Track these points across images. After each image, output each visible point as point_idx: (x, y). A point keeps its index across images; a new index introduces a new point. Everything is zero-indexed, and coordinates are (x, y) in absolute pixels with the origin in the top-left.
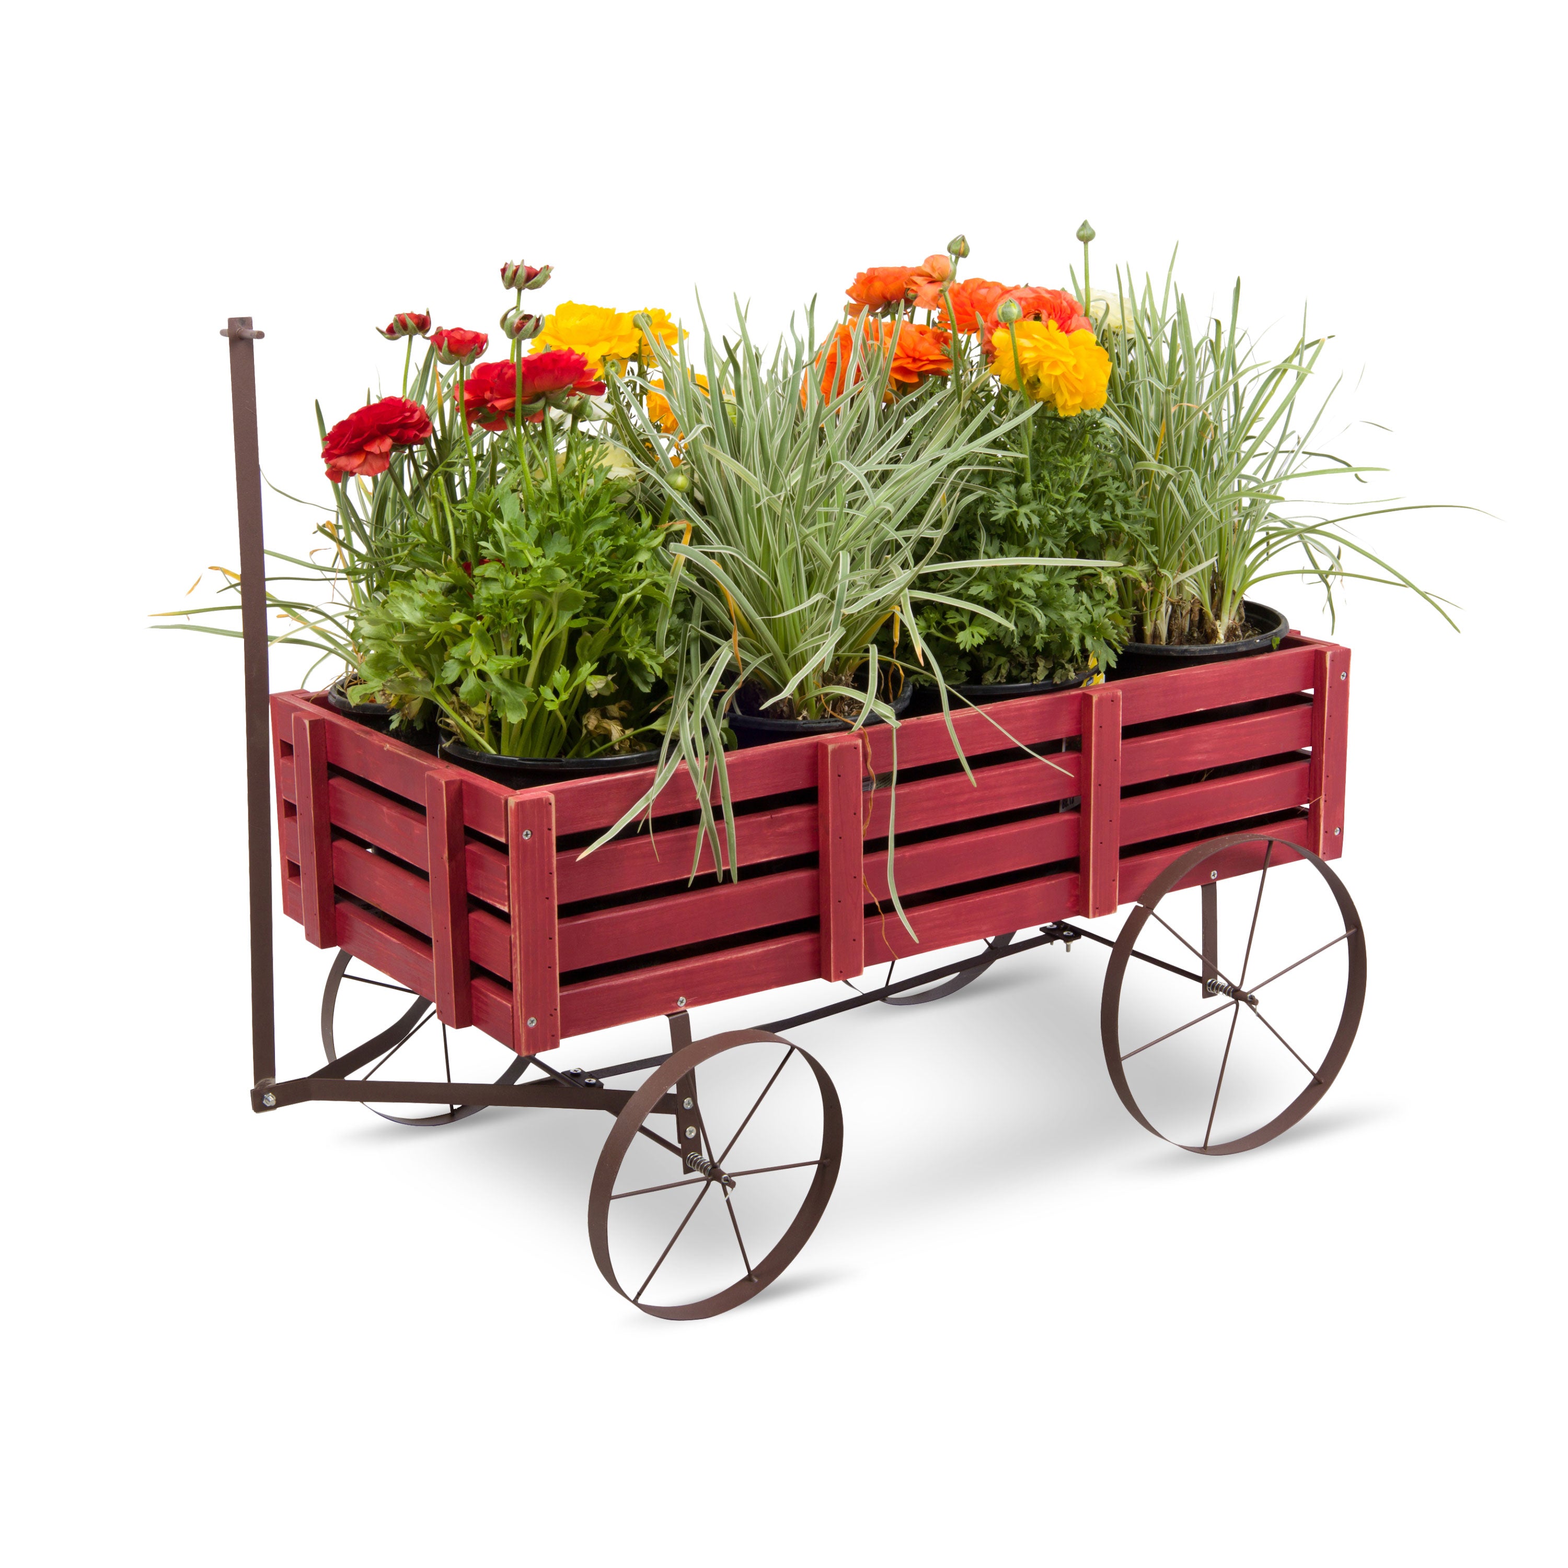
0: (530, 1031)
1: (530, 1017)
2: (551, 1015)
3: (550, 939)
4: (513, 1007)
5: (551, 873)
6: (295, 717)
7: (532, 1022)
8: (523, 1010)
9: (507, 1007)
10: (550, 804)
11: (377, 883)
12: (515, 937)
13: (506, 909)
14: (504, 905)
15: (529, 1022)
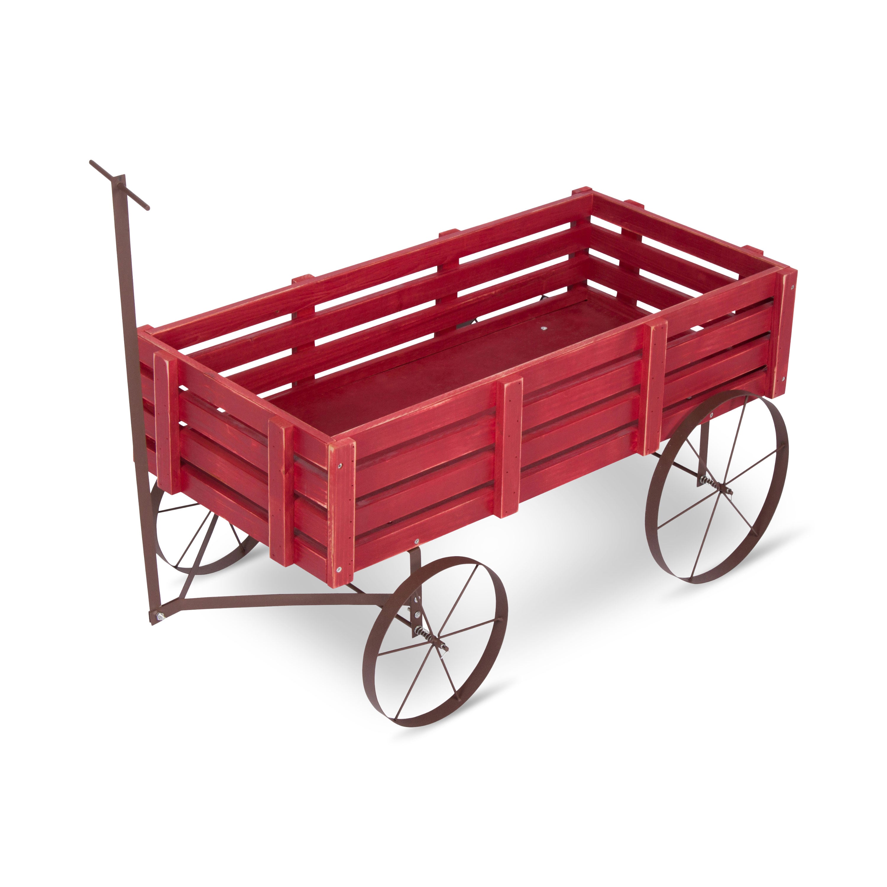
0: (338, 575)
1: (338, 567)
2: (350, 564)
3: (351, 522)
4: (327, 561)
5: (352, 486)
6: (156, 356)
7: (339, 569)
8: (335, 564)
9: (324, 561)
10: (354, 447)
11: (218, 465)
12: (331, 523)
13: (325, 507)
14: (324, 504)
15: (338, 569)
